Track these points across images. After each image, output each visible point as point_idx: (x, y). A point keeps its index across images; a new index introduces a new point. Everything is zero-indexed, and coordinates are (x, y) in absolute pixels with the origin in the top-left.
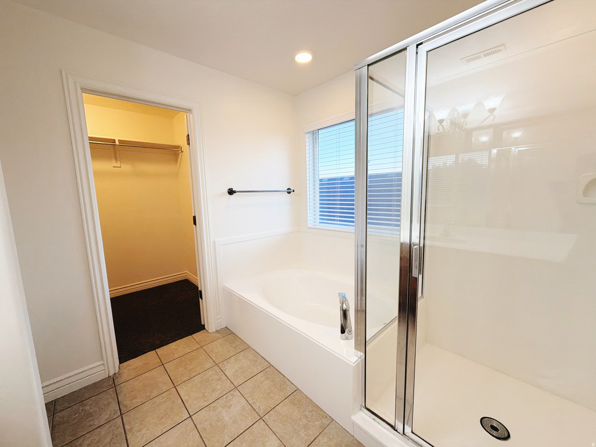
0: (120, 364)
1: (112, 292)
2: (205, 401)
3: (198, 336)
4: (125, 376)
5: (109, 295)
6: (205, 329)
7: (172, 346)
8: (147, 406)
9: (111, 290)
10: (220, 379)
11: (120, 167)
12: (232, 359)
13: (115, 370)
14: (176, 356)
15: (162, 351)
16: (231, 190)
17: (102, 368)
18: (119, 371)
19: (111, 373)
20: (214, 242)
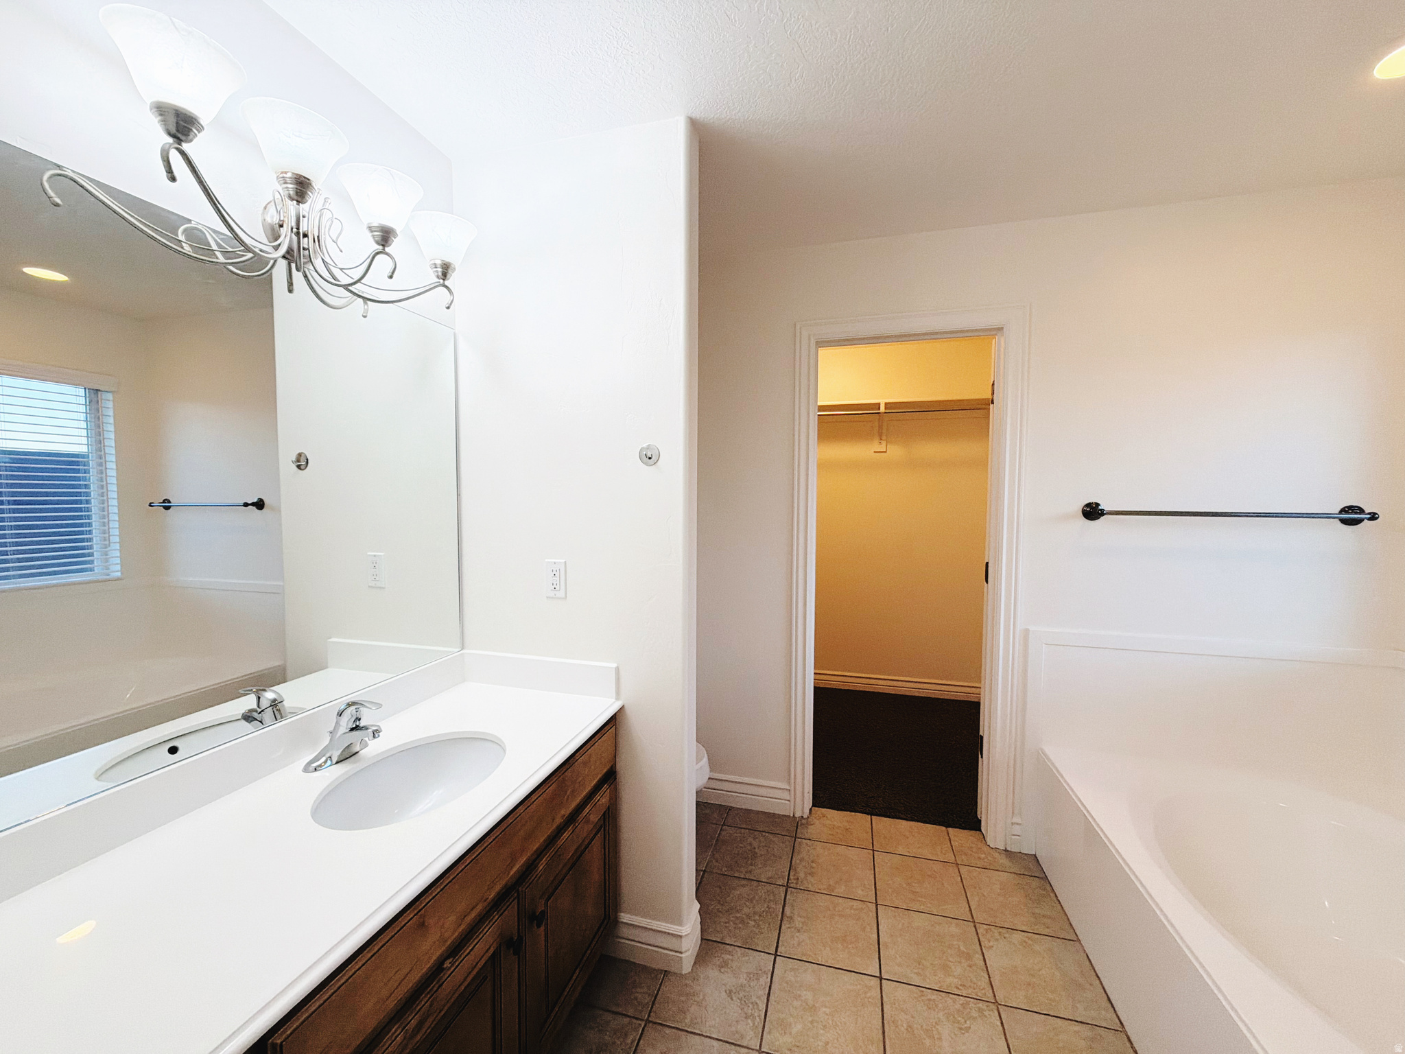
0: (812, 806)
1: (818, 677)
2: (917, 974)
3: (959, 836)
4: (813, 831)
5: (813, 681)
6: (980, 830)
7: (904, 825)
8: (823, 901)
9: (817, 672)
10: (968, 957)
11: (885, 452)
12: (1017, 937)
13: (803, 813)
14: (901, 850)
15: (884, 824)
16: (1092, 508)
17: (786, 795)
18: (808, 817)
19: (798, 814)
20: (1027, 631)
